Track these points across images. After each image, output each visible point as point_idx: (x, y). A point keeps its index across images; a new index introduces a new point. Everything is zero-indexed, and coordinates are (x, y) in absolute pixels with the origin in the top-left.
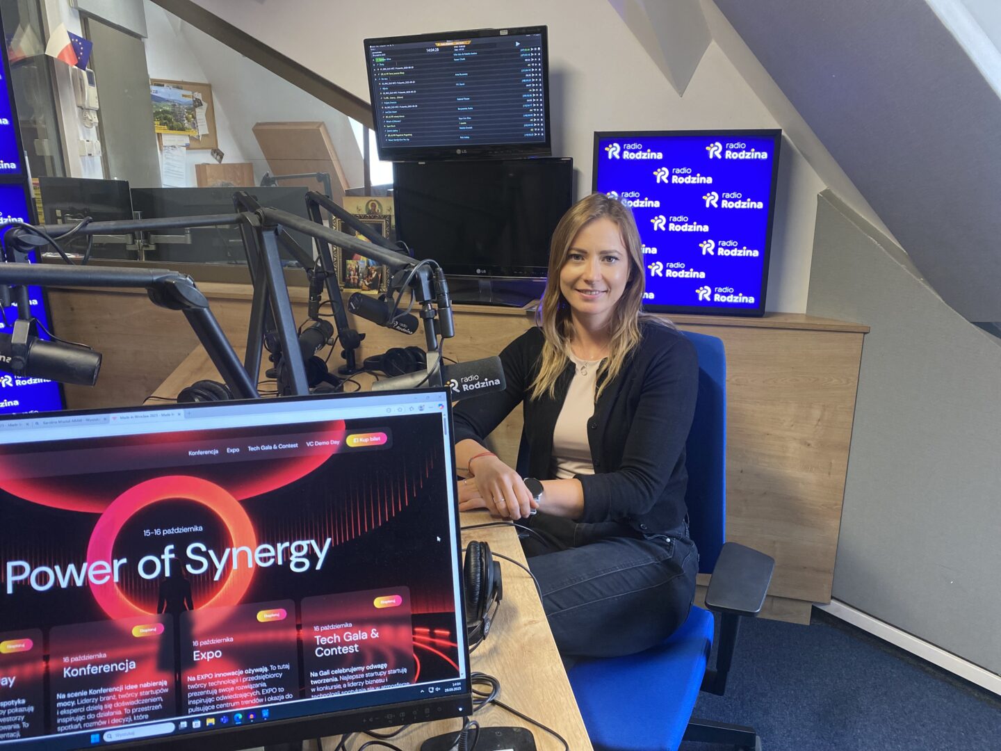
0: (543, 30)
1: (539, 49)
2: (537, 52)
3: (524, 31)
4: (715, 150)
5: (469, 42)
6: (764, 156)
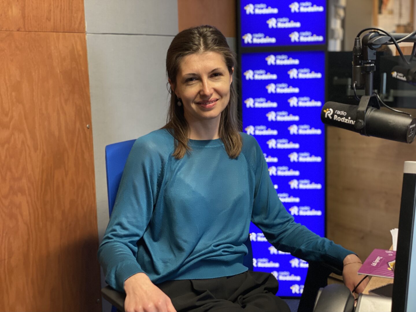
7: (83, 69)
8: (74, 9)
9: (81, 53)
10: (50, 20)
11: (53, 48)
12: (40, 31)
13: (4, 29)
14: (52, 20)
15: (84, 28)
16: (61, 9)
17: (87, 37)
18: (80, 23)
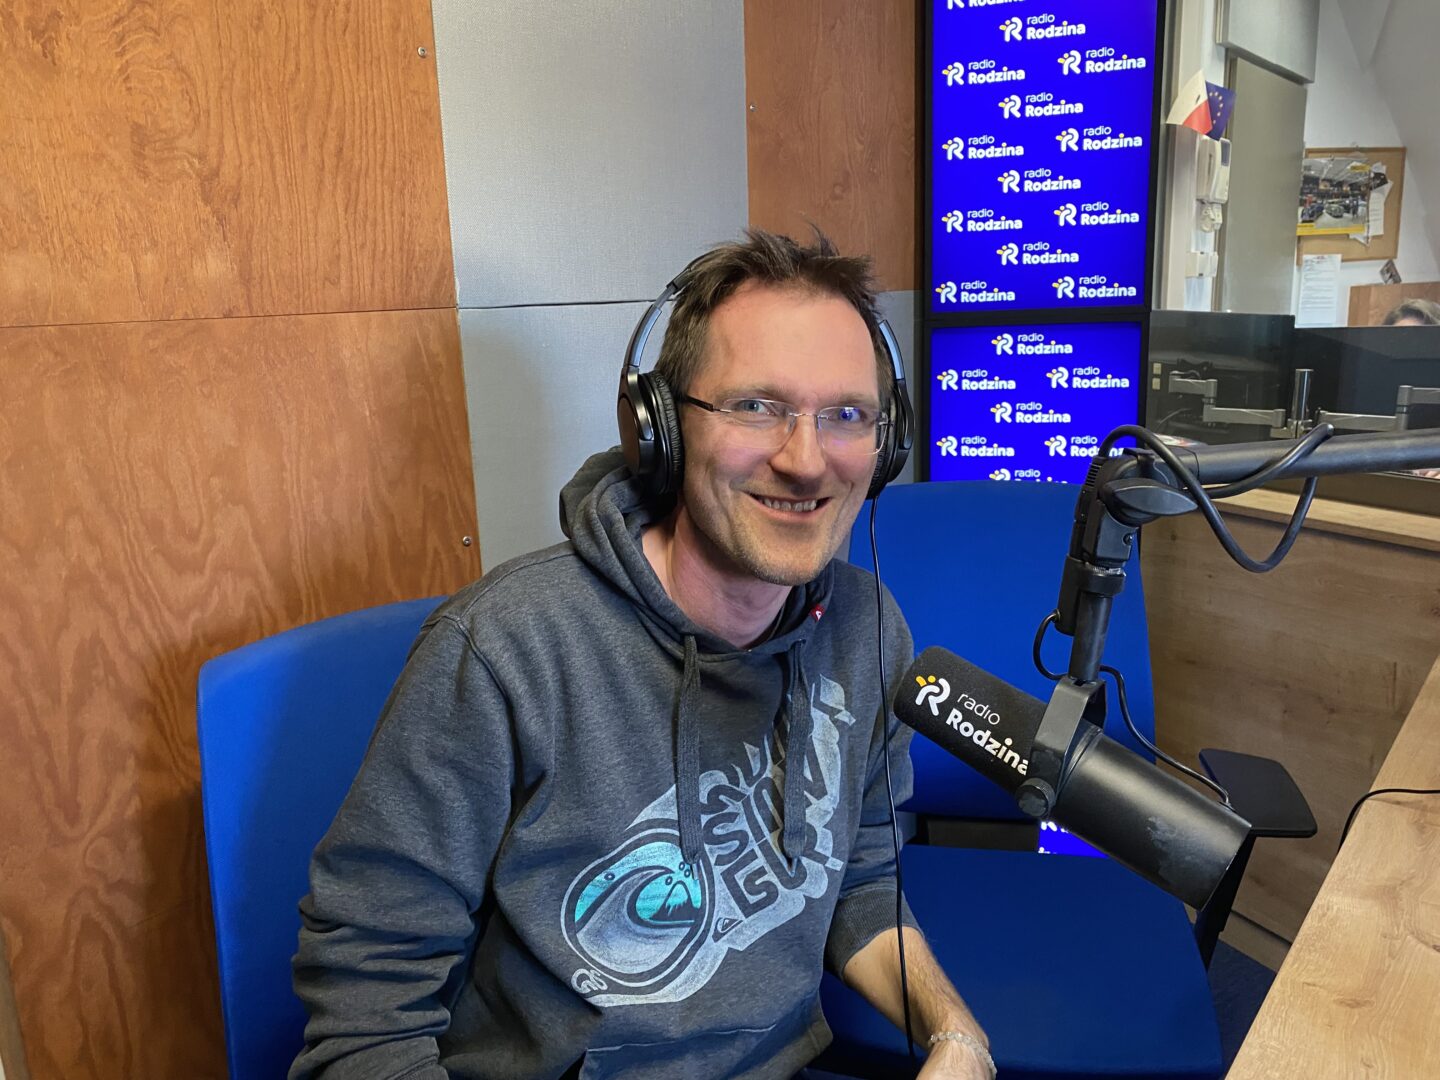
7: (448, 399)
8: (417, 248)
9: (442, 360)
10: (335, 283)
11: (346, 353)
12: (301, 312)
13: (179, 314)
14: (343, 281)
15: (452, 296)
16: (374, 251)
17: (459, 317)
18: (438, 284)
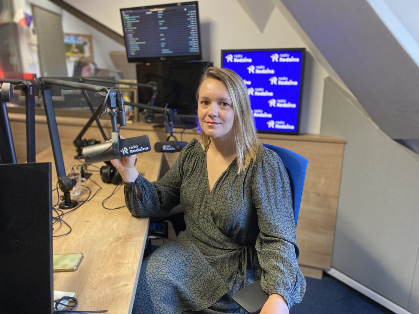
0: (196, 3)
1: (195, 11)
2: (194, 13)
3: (188, 3)
4: (275, 58)
5: (164, 9)
6: (297, 60)
